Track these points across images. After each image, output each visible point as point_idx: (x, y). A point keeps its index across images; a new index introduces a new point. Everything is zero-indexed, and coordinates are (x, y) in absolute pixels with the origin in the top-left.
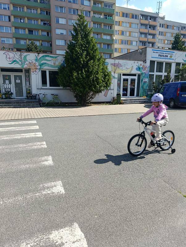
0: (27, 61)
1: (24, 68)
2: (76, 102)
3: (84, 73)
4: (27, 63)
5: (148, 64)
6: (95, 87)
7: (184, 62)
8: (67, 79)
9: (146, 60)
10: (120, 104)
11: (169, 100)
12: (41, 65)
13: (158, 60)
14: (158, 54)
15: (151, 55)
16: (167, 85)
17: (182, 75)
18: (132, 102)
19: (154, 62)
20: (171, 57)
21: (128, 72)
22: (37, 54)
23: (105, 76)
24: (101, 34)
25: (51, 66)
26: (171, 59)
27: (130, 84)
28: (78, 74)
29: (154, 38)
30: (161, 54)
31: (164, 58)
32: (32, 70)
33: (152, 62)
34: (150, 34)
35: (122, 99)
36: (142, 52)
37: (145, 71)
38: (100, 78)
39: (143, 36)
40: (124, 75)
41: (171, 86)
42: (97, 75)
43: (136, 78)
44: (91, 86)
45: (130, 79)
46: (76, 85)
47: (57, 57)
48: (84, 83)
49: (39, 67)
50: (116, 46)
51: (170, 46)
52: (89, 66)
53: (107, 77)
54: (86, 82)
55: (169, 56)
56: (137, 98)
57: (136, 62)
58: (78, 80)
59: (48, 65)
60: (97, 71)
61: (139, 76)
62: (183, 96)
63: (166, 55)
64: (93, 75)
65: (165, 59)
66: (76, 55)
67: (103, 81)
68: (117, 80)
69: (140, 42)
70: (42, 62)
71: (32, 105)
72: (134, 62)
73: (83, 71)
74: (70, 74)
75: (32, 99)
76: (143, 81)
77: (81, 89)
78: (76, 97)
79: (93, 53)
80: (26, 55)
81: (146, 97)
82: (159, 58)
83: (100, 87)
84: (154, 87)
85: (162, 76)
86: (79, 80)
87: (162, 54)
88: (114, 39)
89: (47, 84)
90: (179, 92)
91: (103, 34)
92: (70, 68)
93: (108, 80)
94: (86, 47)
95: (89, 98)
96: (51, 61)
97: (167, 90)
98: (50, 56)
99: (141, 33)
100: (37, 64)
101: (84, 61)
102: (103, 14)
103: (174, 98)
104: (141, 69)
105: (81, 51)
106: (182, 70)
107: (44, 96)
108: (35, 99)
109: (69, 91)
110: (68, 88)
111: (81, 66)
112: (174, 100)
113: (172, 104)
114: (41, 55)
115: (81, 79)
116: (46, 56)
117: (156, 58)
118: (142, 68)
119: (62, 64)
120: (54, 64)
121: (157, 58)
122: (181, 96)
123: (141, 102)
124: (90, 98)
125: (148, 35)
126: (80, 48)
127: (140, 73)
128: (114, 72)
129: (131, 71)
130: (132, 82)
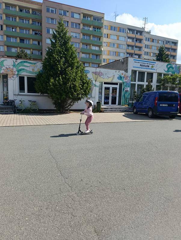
0: (4, 66)
1: (2, 74)
2: (55, 109)
3: (61, 79)
4: (4, 68)
5: (130, 73)
6: (72, 94)
7: (165, 73)
8: (44, 85)
9: (127, 70)
10: (100, 112)
11: (147, 110)
12: (19, 71)
13: (140, 70)
14: (140, 64)
15: (133, 64)
16: (148, 95)
17: (163, 85)
18: (112, 110)
19: (136, 71)
20: (152, 67)
21: (109, 81)
22: (15, 60)
23: (84, 83)
24: (90, 45)
25: (30, 72)
26: (153, 69)
27: (111, 92)
28: (55, 80)
29: (141, 51)
30: (142, 64)
31: (145, 68)
32: (9, 76)
33: (134, 72)
34: (136, 47)
35: (102, 107)
36: (124, 61)
37: (126, 81)
38: (77, 85)
39: (130, 48)
40: (105, 83)
41: (151, 95)
42: (75, 82)
43: (118, 86)
44: (68, 93)
45: (112, 88)
46: (53, 91)
47: (36, 63)
48: (60, 90)
49: (17, 73)
50: (104, 57)
51: (155, 58)
52: (67, 73)
53: (86, 85)
54: (62, 89)
55: (150, 66)
56: (119, 107)
57: (118, 71)
58: (54, 87)
59: (27, 71)
60: (75, 79)
61: (121, 85)
62: (161, 105)
63: (148, 65)
64: (70, 83)
65: (147, 69)
66: (54, 62)
67: (81, 89)
68: (98, 88)
69: (128, 53)
70: (20, 68)
71: (6, 111)
72: (116, 72)
73: (61, 78)
74: (48, 81)
75: (8, 105)
76: (125, 90)
77: (58, 96)
78: (54, 104)
79: (72, 60)
80: (4, 60)
81: (127, 106)
82: (140, 68)
83: (78, 94)
84: (135, 96)
85: (143, 85)
86: (56, 87)
87: (144, 64)
88: (102, 50)
89: (24, 90)
90: (157, 102)
91: (91, 45)
92: (47, 75)
93: (87, 88)
94: (64, 54)
95: (67, 105)
96: (29, 67)
97: (147, 99)
98: (29, 62)
99: (128, 45)
100: (15, 70)
101: (61, 68)
102: (92, 27)
103: (152, 108)
104: (122, 78)
105: (59, 58)
106: (164, 80)
107: (20, 102)
108: (11, 105)
109: (47, 97)
110: (45, 94)
111: (59, 72)
112: (152, 110)
113: (150, 114)
114: (19, 61)
115: (57, 85)
116: (24, 62)
117: (137, 67)
118: (124, 77)
119: (41, 70)
120: (33, 70)
121: (139, 68)
122: (159, 106)
123: (121, 111)
124: (69, 106)
125: (134, 47)
126: (58, 55)
127: (122, 82)
128: (96, 81)
129: (112, 80)
130: (114, 91)
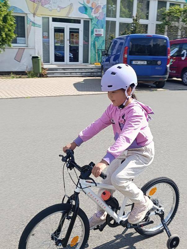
10: (39, 77)
21: (63, 15)
27: (68, 38)
40: (55, 20)
43: (80, 27)
45: (69, 29)
56: (84, 66)
61: (86, 23)
62: (134, 63)
81: (99, 65)
118: (92, 8)
127: (88, 17)
128: (34, 14)
129: (69, 13)
130: (73, 35)
